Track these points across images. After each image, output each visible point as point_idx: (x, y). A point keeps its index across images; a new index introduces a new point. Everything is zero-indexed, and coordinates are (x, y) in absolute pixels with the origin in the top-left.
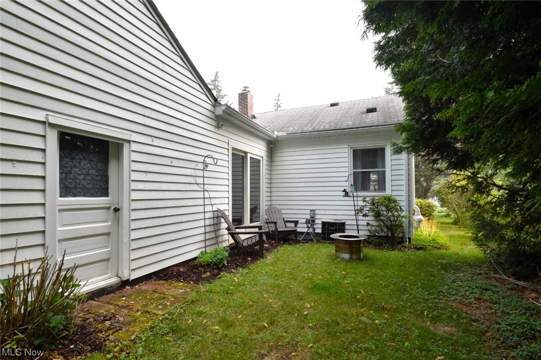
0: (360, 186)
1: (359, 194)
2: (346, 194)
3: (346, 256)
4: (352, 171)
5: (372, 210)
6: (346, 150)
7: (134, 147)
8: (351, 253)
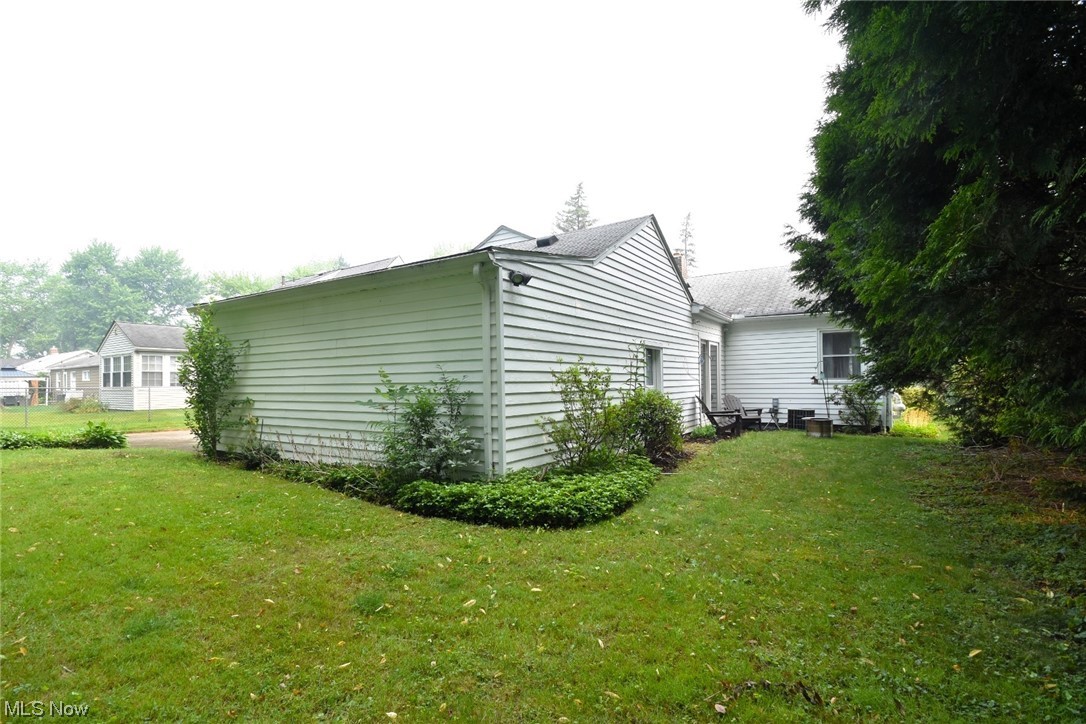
0: (832, 372)
1: (830, 381)
2: (816, 382)
3: (818, 435)
4: (822, 356)
5: (844, 398)
6: (815, 334)
7: (664, 351)
8: (822, 432)
